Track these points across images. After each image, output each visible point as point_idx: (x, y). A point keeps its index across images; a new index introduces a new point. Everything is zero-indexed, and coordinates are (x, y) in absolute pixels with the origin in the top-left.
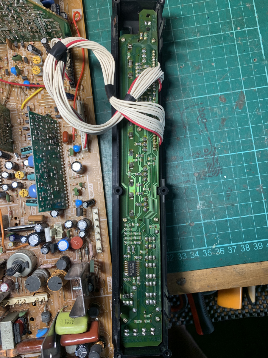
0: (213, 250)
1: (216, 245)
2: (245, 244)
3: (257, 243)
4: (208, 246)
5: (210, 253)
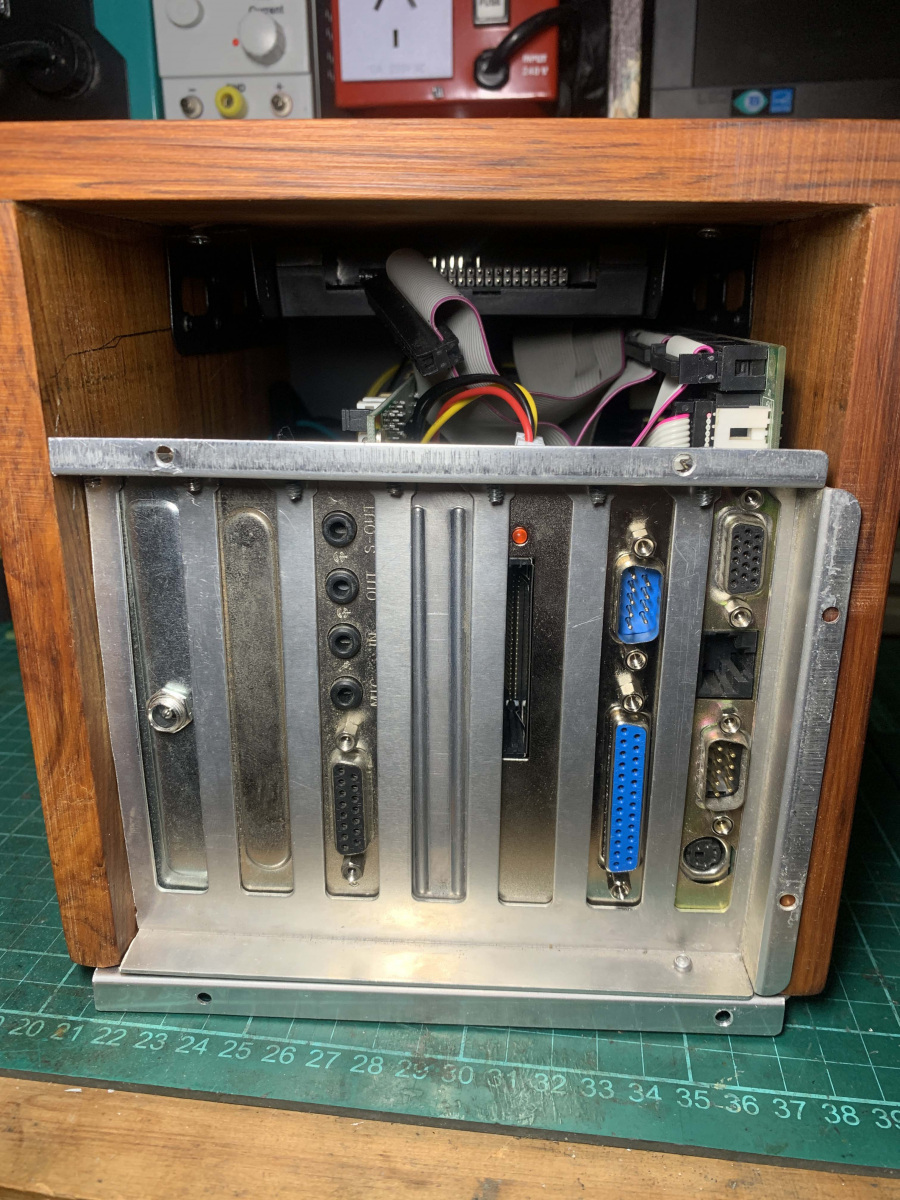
0: (714, 1095)
1: (726, 1083)
2: (837, 1104)
3: (887, 1108)
4: (695, 1080)
5: (702, 1102)
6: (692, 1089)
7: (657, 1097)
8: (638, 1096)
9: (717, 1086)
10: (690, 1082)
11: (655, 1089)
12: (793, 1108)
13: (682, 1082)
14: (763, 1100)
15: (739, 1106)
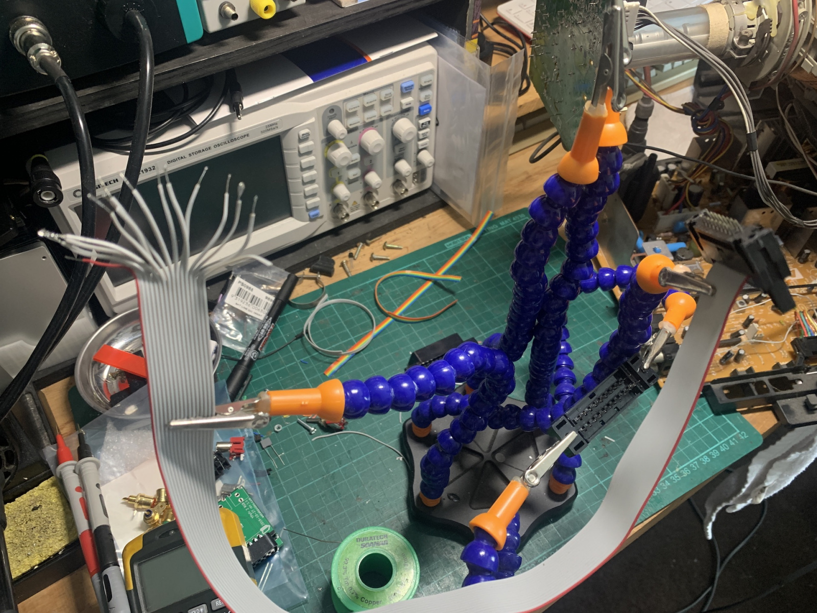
0: (679, 474)
1: (679, 467)
2: (702, 457)
3: (712, 451)
4: (672, 471)
5: (678, 478)
6: (673, 475)
7: (669, 484)
8: (664, 487)
9: (677, 470)
10: (671, 474)
11: (666, 482)
12: (695, 465)
13: (670, 475)
14: (688, 466)
15: (686, 473)
